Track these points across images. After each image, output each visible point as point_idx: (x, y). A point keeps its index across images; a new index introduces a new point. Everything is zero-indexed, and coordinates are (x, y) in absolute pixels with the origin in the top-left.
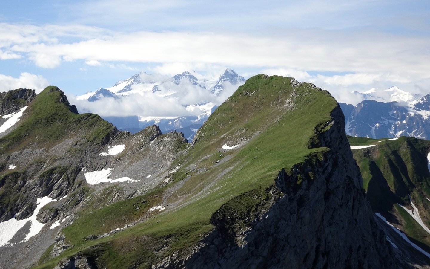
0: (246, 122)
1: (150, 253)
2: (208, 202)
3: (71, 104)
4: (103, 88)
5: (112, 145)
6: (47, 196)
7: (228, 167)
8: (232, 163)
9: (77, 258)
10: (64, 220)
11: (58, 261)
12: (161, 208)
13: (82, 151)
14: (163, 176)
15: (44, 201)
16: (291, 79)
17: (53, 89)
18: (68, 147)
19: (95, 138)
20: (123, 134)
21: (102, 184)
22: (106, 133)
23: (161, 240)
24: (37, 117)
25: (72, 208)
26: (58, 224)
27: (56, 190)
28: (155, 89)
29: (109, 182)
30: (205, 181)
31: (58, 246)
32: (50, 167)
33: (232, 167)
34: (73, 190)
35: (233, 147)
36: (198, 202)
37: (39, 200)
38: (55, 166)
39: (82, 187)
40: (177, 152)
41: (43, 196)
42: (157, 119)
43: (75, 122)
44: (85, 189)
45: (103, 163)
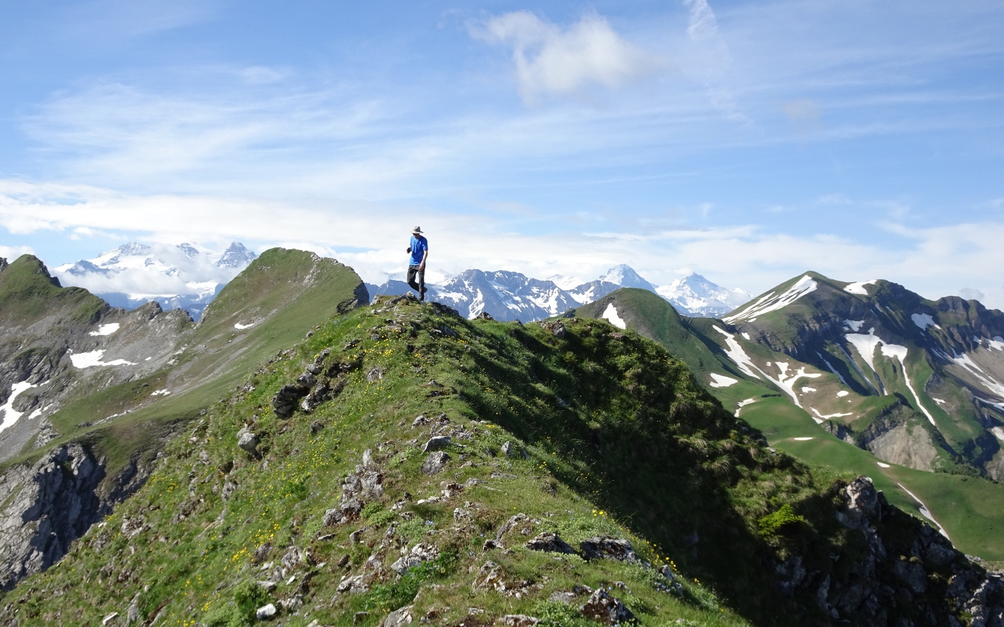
0: (261, 299)
1: (155, 440)
2: (220, 385)
3: (52, 276)
4: (84, 260)
5: (103, 323)
6: (24, 382)
7: (242, 347)
8: (245, 343)
9: (70, 446)
10: (46, 409)
11: (48, 449)
12: (165, 392)
13: (67, 330)
14: (166, 358)
15: (20, 388)
16: (311, 253)
17: (29, 258)
18: (50, 325)
19: (82, 316)
20: (116, 312)
21: (92, 367)
22: (96, 310)
23: (168, 425)
24: (10, 290)
25: (56, 394)
26: (40, 413)
27: (35, 374)
28: (148, 263)
29: (101, 366)
30: (215, 363)
31: (43, 435)
32: (28, 349)
33: (247, 348)
34: (56, 374)
35: (246, 327)
36: (208, 385)
37: (14, 386)
38: (34, 347)
39: (67, 371)
40: (181, 332)
41: (19, 381)
42: (150, 297)
43: (58, 296)
44: (72, 373)
45: (92, 345)
